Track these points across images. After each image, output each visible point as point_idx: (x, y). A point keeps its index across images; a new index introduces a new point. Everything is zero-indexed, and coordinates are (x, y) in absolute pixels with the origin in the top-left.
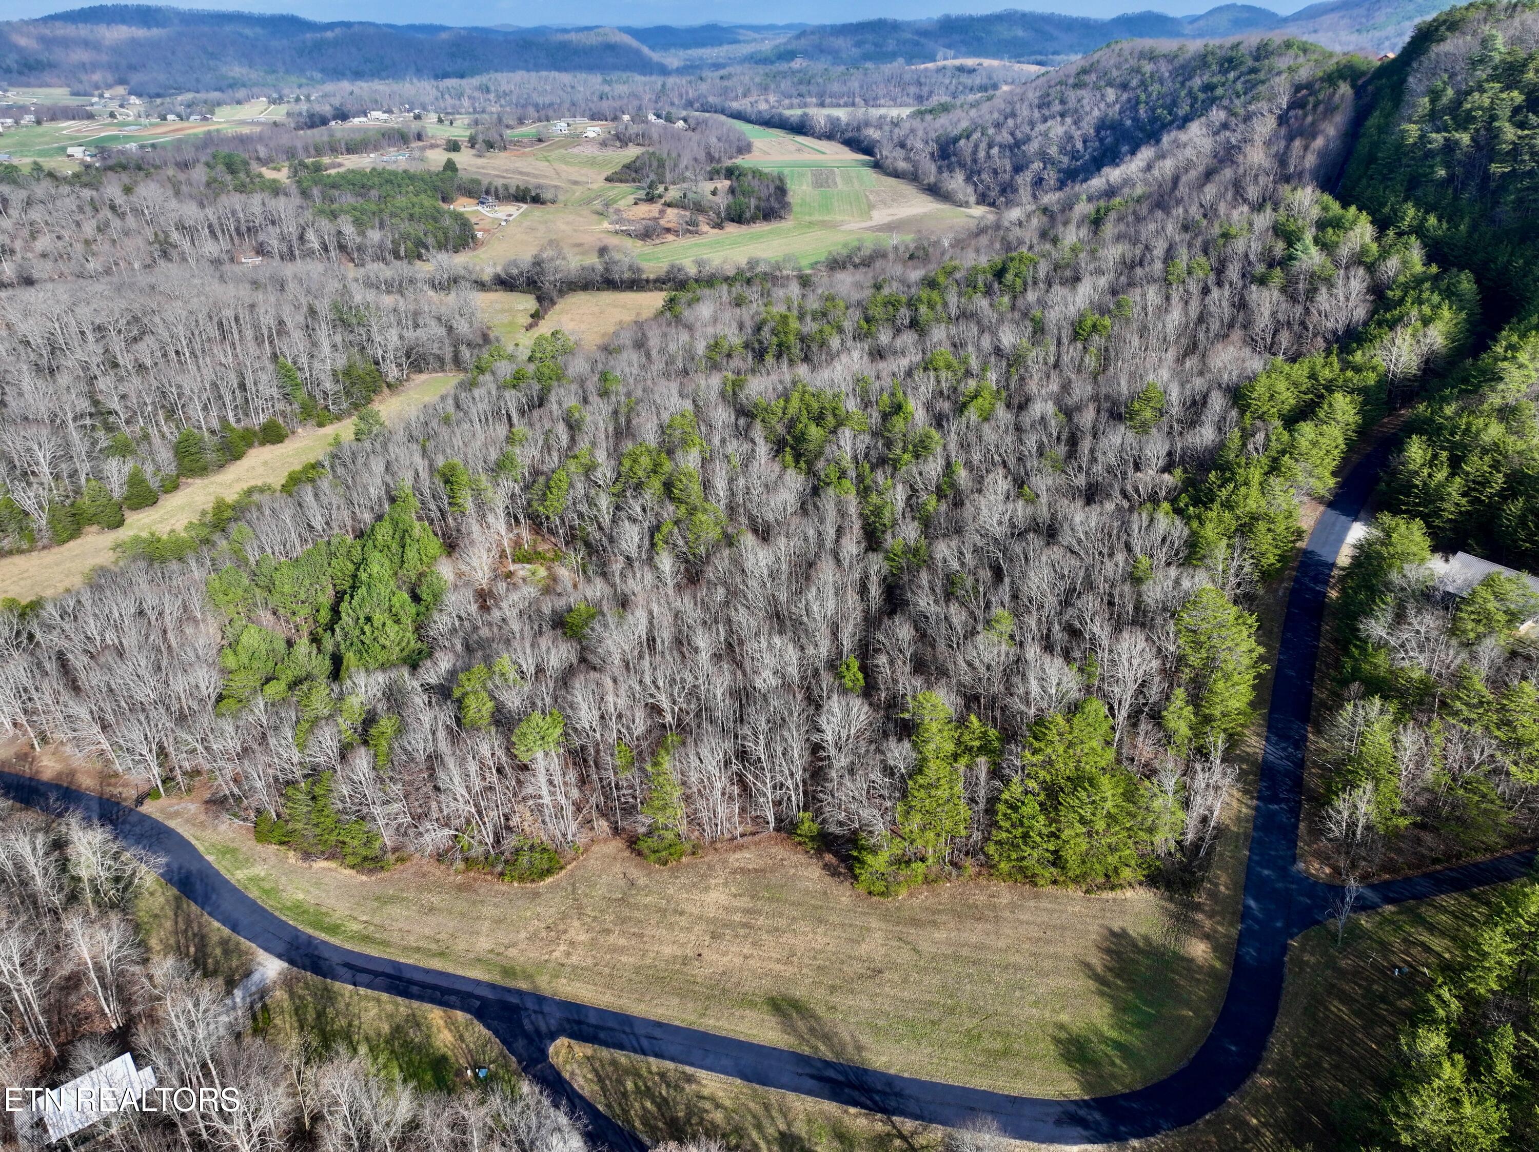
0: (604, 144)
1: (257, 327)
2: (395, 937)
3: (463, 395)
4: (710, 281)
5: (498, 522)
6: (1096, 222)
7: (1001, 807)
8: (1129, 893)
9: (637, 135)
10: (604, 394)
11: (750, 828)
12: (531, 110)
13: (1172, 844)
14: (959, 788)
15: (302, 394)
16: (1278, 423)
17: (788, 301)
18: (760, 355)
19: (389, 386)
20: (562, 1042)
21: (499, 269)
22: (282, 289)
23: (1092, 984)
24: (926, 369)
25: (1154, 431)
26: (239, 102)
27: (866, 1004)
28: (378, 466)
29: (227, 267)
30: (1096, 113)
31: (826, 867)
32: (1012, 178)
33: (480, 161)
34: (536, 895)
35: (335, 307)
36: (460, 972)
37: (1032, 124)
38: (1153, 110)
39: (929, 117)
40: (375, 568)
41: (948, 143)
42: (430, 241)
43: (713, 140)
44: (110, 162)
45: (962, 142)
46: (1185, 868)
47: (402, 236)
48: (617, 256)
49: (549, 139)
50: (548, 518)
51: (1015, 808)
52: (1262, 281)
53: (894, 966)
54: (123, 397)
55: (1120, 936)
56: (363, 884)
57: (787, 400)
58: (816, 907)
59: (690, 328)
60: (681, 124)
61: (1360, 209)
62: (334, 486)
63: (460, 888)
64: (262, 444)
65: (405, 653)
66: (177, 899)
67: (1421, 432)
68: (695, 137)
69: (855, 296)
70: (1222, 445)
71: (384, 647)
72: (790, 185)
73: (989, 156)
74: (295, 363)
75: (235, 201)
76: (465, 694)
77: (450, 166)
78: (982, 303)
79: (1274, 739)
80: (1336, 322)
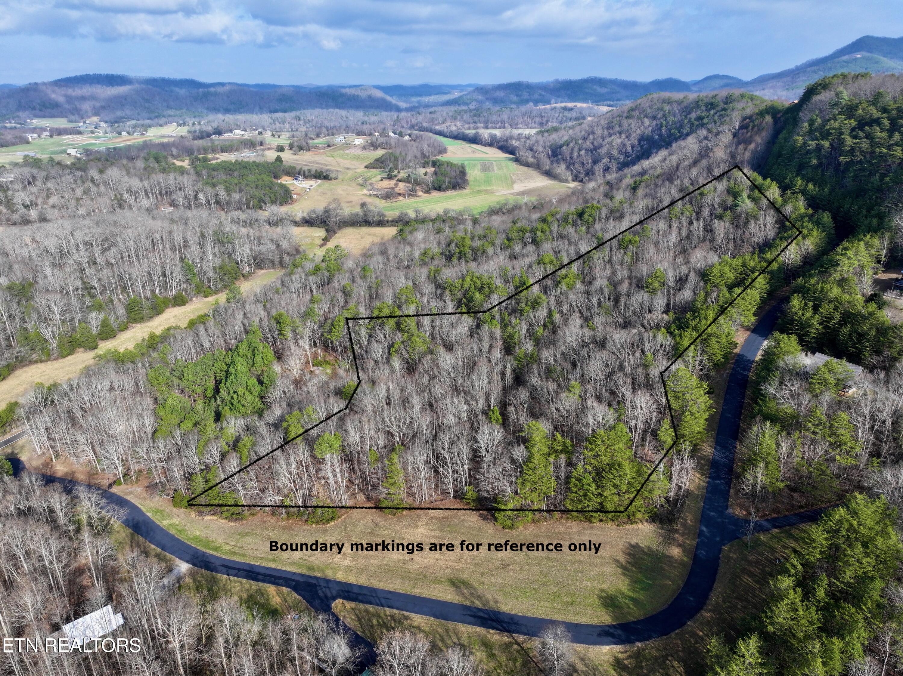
0: (364, 148)
1: (172, 243)
2: (249, 552)
3: (286, 279)
4: (423, 221)
5: (306, 344)
6: (634, 188)
7: (573, 480)
8: (640, 526)
9: (383, 143)
10: (364, 277)
11: (441, 497)
12: (324, 130)
13: (663, 500)
14: (550, 469)
15: (196, 280)
16: (725, 289)
17: (466, 230)
18: (449, 258)
19: (244, 276)
20: (339, 601)
21: (305, 215)
22: (186, 223)
23: (620, 570)
24: (539, 264)
25: (659, 293)
26: (161, 126)
27: (501, 581)
28: (240, 316)
29: (155, 212)
30: (638, 132)
31: (480, 515)
32: (592, 167)
33: (295, 157)
34: (325, 531)
35: (215, 233)
36: (284, 568)
37: (603, 138)
38: (670, 130)
39: (546, 134)
40: (239, 366)
41: (556, 149)
42: (267, 199)
43: (426, 146)
44: (91, 157)
45: (565, 148)
46: (670, 513)
47: (251, 197)
48: (372, 208)
49: (333, 145)
50: (332, 342)
51: (579, 480)
52: (720, 218)
53: (516, 563)
54: (99, 280)
55: (636, 547)
56: (231, 527)
57: (463, 280)
58: (474, 535)
59: (411, 245)
60: (407, 137)
61: (772, 180)
62: (216, 325)
63: (284, 528)
64: (174, 306)
65: (256, 409)
66: (132, 534)
67: (798, 292)
68: (415, 144)
69: (502, 228)
70: (695, 300)
71: (243, 406)
72: (468, 171)
73: (579, 155)
74: (193, 262)
75: (160, 177)
76: (289, 426)
77: (279, 159)
78: (571, 230)
79: (719, 448)
80: (758, 238)
